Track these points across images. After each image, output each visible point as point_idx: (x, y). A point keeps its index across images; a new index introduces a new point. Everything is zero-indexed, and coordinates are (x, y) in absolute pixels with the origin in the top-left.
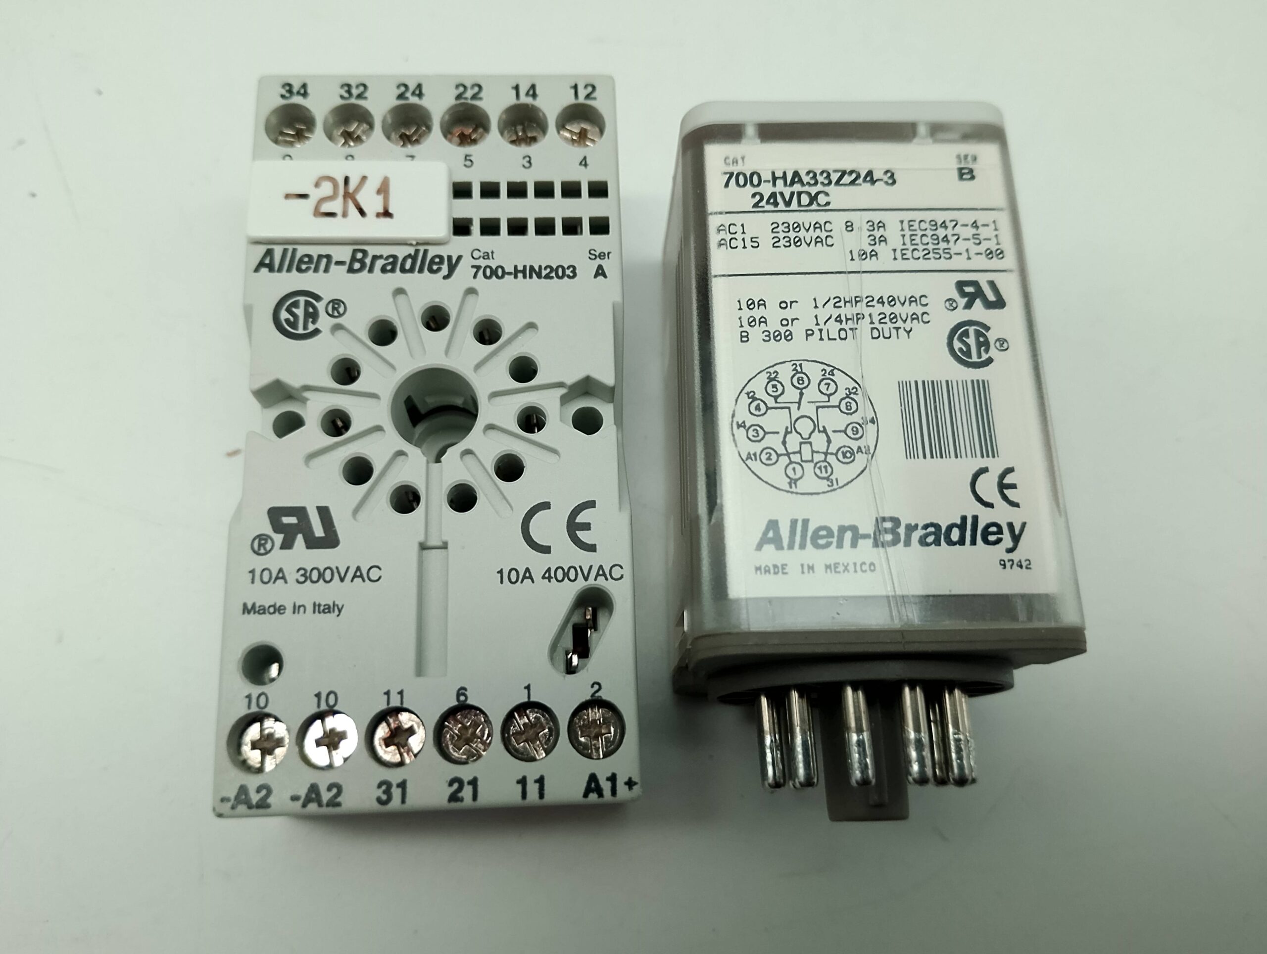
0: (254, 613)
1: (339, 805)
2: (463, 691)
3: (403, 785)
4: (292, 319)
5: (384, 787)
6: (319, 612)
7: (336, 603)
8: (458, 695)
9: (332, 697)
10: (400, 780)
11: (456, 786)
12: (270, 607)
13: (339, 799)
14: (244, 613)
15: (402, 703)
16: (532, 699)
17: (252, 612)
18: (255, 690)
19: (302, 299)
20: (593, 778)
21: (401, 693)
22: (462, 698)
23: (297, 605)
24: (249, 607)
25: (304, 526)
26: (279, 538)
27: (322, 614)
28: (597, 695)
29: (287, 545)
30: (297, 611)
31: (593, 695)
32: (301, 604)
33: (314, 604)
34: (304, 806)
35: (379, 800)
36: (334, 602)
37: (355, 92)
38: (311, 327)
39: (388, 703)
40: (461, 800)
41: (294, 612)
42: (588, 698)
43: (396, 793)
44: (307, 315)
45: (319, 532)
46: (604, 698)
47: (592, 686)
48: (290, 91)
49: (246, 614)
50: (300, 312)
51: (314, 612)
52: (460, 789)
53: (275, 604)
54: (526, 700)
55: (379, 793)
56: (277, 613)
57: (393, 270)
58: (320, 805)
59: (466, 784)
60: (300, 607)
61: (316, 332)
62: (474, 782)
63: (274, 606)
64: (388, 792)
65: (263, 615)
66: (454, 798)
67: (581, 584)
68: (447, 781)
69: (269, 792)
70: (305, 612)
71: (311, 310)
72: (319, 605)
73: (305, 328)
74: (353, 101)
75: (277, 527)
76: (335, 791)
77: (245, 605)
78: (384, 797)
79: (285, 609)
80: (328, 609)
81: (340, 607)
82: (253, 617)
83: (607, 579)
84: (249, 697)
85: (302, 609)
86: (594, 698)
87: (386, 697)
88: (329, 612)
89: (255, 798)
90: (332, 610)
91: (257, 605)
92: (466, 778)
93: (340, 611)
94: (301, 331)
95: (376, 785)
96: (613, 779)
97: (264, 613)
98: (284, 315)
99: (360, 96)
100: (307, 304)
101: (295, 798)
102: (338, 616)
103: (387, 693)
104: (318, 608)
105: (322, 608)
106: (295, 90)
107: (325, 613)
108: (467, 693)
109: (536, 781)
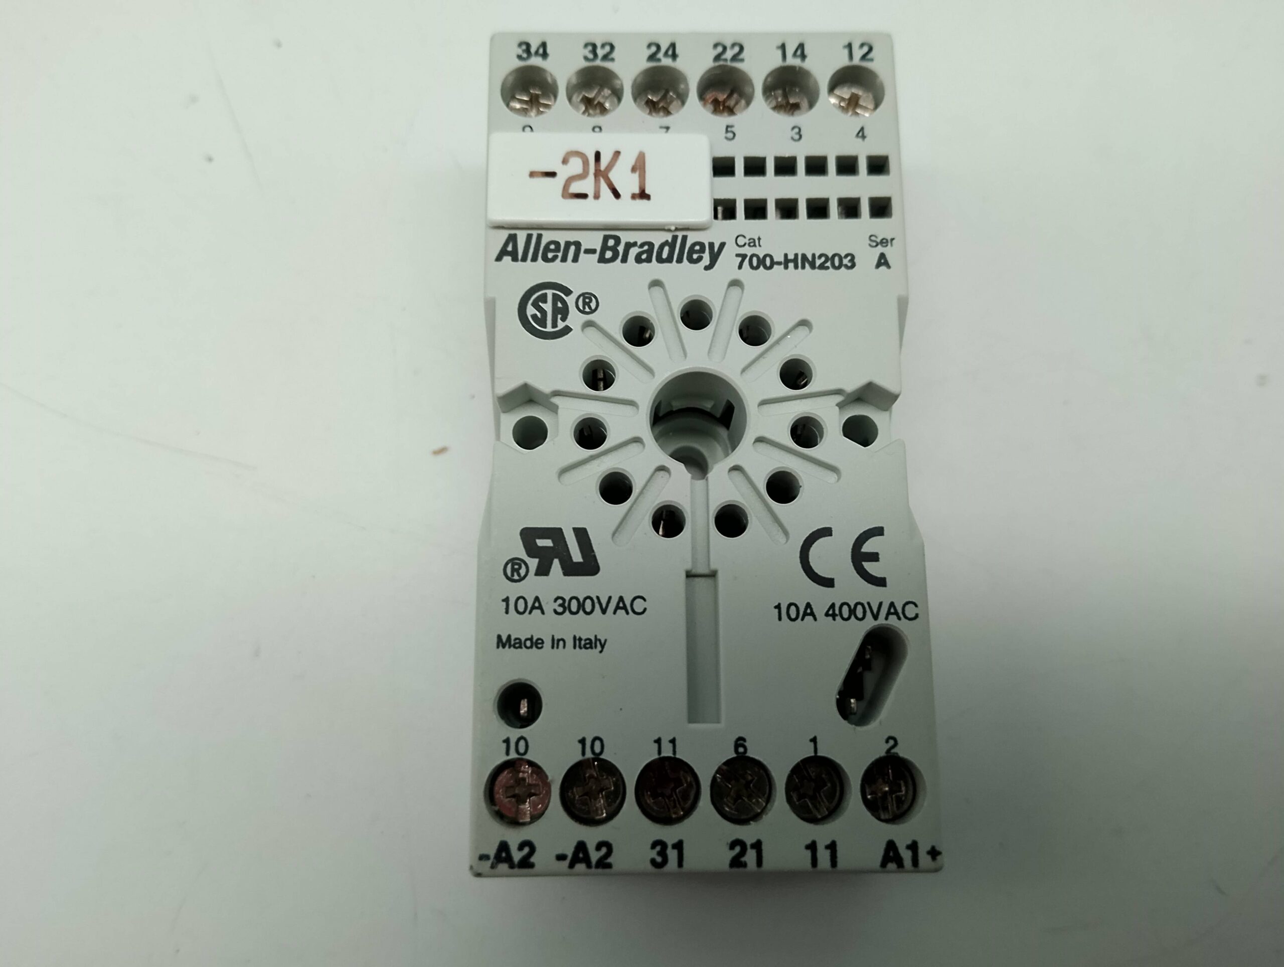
0: (510, 647)
1: (609, 866)
2: (742, 742)
3: (679, 846)
4: (539, 315)
5: (658, 848)
6: (580, 648)
7: (598, 637)
8: (737, 746)
9: (597, 743)
10: (675, 841)
11: (738, 849)
12: (526, 640)
13: (609, 860)
14: (498, 647)
15: (674, 752)
16: (819, 754)
17: (507, 646)
18: (514, 733)
19: (550, 293)
20: (891, 846)
21: (673, 741)
22: (741, 750)
23: (556, 638)
24: (504, 639)
25: (560, 550)
26: (533, 563)
27: (583, 650)
28: (893, 751)
29: (543, 570)
30: (555, 645)
31: (888, 751)
32: (560, 638)
33: (575, 637)
34: (571, 866)
35: (653, 862)
36: (596, 636)
37: (600, 52)
38: (561, 325)
39: (659, 752)
40: (744, 865)
41: (553, 647)
42: (883, 753)
43: (672, 854)
44: (556, 311)
45: (577, 556)
46: (901, 755)
47: (887, 741)
48: (528, 50)
49: (501, 648)
50: (548, 307)
51: (575, 647)
52: (743, 852)
53: (532, 636)
54: (813, 754)
55: (653, 854)
56: (534, 648)
57: (649, 260)
58: (589, 866)
59: (749, 847)
60: (559, 640)
61: (567, 330)
62: (758, 846)
63: (531, 639)
64: (663, 853)
65: (519, 650)
66: (737, 862)
67: (870, 623)
68: (727, 843)
69: (533, 850)
70: (564, 647)
71: (560, 305)
72: (580, 639)
73: (554, 325)
74: (598, 63)
75: (532, 550)
76: (604, 850)
77: (499, 637)
78: (659, 859)
79: (543, 643)
80: (590, 644)
81: (603, 642)
82: (509, 652)
83: (899, 618)
84: (507, 741)
85: (561, 643)
86: (889, 754)
87: (656, 745)
88: (591, 647)
89: (517, 856)
90: (593, 645)
91: (513, 638)
92: (749, 841)
93: (603, 646)
94: (549, 329)
95: (649, 846)
96: (913, 847)
97: (520, 647)
98: (531, 310)
99: (606, 57)
100: (556, 298)
101: (561, 857)
102: (601, 652)
103: (658, 741)
104: (578, 643)
105: (583, 642)
106: (533, 50)
107: (586, 648)
108: (746, 744)
109: (827, 847)
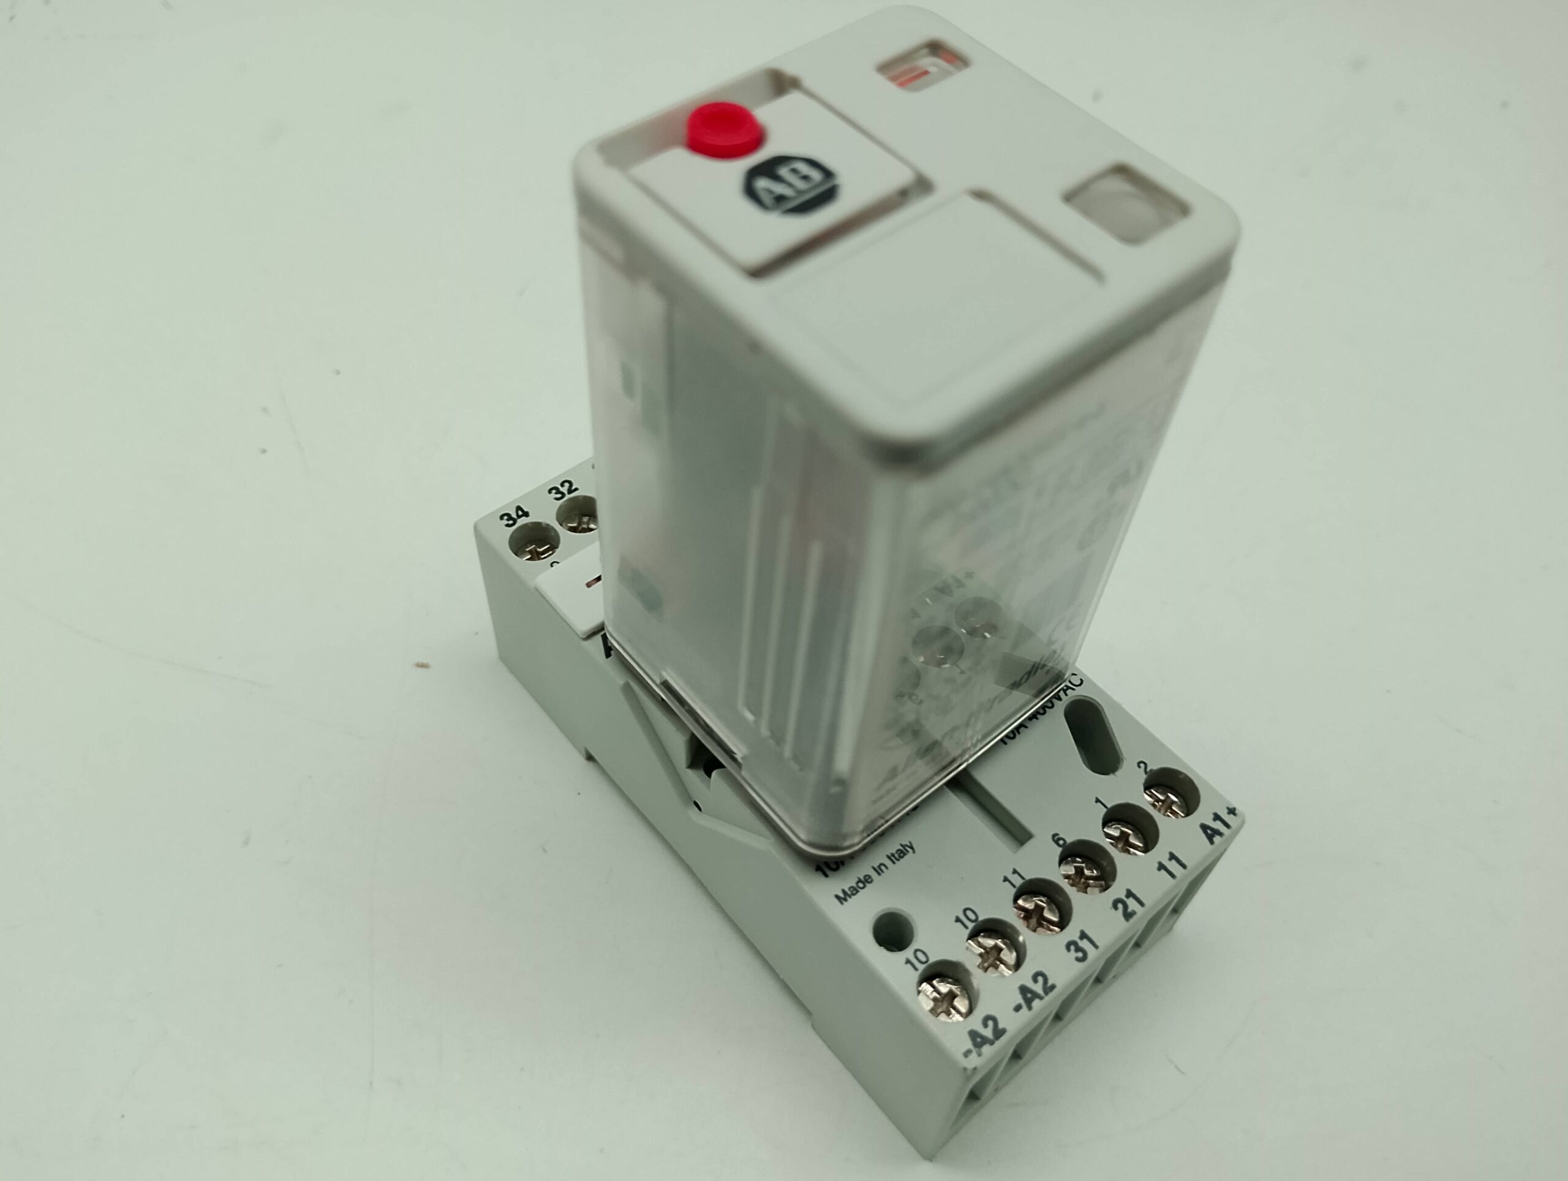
0: (850, 897)
1: (1053, 987)
2: (1056, 837)
3: (1083, 936)
5: (1072, 948)
6: (898, 860)
7: (903, 843)
8: (1057, 842)
9: (969, 913)
10: (1078, 934)
11: (1120, 906)
12: (857, 883)
13: (1050, 983)
14: (842, 903)
15: (1023, 878)
16: (1109, 806)
17: (848, 898)
18: (908, 953)
20: (1204, 828)
21: (1015, 872)
22: (1061, 842)
23: (876, 866)
24: (842, 895)
27: (902, 860)
28: (1148, 770)
30: (880, 872)
31: (1146, 772)
32: (878, 864)
33: (888, 857)
34: (1030, 1008)
35: (1078, 960)
36: (901, 845)
37: (564, 490)
39: (1014, 886)
40: (1133, 913)
41: (879, 874)
42: (1145, 776)
43: (1084, 944)
46: (1155, 768)
47: (1139, 767)
48: (510, 517)
49: (844, 902)
51: (894, 863)
52: (1126, 906)
53: (859, 878)
54: (1105, 810)
55: (1073, 954)
56: (867, 884)
58: (1041, 998)
59: (1125, 899)
60: (879, 867)
62: (1130, 894)
63: (860, 881)
64: (1078, 949)
65: (858, 894)
66: (1128, 915)
67: (1060, 707)
68: (1111, 908)
69: (995, 1020)
70: (887, 868)
72: (893, 855)
74: (568, 497)
76: (1040, 979)
77: (837, 897)
78: (1080, 955)
79: (870, 877)
80: (902, 853)
81: (909, 844)
82: (852, 901)
83: (1073, 689)
84: (908, 962)
85: (883, 868)
86: (1148, 774)
87: (1007, 883)
88: (905, 854)
89: (988, 1033)
90: (905, 851)
91: (847, 890)
92: (1123, 896)
93: (912, 848)
95: (1066, 951)
96: (1217, 817)
97: (857, 892)
99: (570, 491)
101: (1018, 1008)
102: (914, 852)
103: (1006, 879)
104: (892, 858)
105: (896, 855)
106: (514, 516)
107: (902, 857)
108: (1061, 836)
109: (1170, 859)
